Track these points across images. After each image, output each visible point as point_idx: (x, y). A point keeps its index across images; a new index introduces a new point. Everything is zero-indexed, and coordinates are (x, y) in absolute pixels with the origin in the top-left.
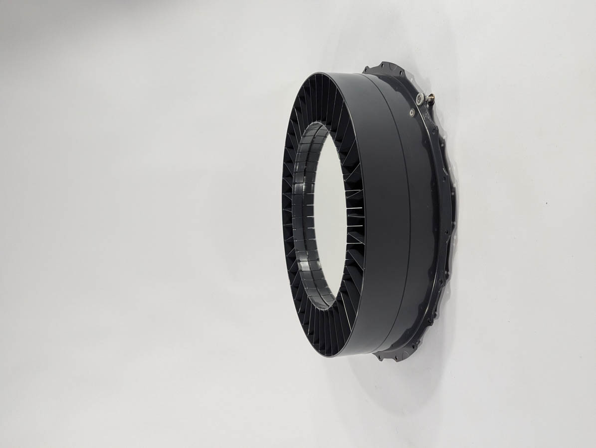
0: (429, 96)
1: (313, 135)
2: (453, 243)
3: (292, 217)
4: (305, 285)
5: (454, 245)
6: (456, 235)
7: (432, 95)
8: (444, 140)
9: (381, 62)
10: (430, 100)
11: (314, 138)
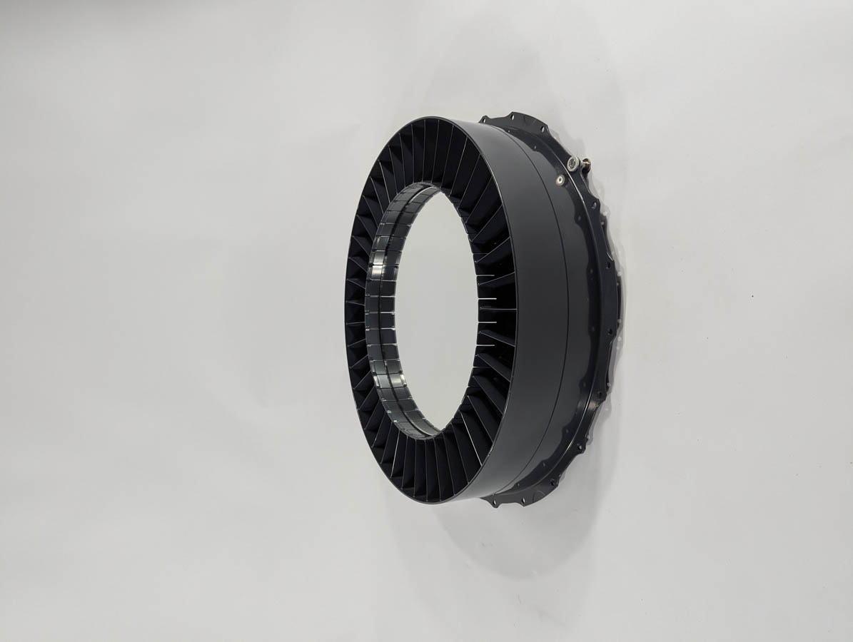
0: (584, 161)
1: (407, 200)
2: (616, 345)
3: (364, 313)
4: (387, 407)
5: (618, 348)
6: (622, 337)
7: (586, 160)
8: (605, 217)
9: (510, 113)
10: (584, 166)
11: (407, 204)
